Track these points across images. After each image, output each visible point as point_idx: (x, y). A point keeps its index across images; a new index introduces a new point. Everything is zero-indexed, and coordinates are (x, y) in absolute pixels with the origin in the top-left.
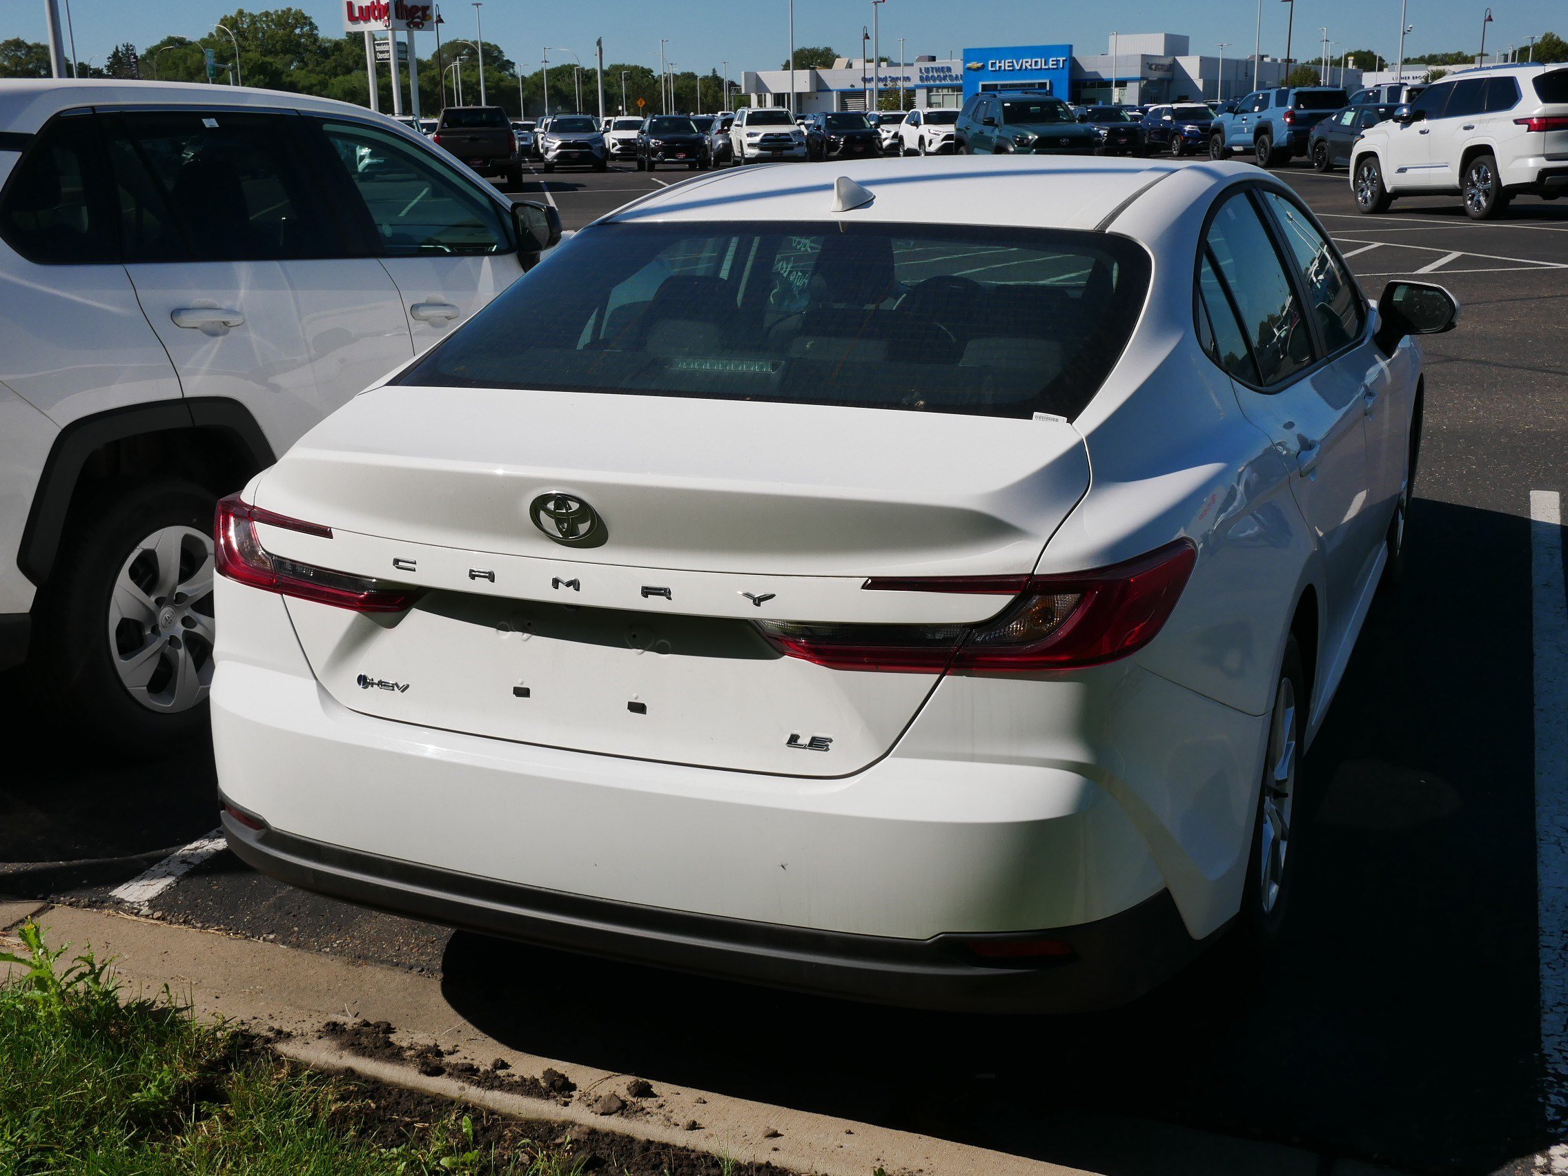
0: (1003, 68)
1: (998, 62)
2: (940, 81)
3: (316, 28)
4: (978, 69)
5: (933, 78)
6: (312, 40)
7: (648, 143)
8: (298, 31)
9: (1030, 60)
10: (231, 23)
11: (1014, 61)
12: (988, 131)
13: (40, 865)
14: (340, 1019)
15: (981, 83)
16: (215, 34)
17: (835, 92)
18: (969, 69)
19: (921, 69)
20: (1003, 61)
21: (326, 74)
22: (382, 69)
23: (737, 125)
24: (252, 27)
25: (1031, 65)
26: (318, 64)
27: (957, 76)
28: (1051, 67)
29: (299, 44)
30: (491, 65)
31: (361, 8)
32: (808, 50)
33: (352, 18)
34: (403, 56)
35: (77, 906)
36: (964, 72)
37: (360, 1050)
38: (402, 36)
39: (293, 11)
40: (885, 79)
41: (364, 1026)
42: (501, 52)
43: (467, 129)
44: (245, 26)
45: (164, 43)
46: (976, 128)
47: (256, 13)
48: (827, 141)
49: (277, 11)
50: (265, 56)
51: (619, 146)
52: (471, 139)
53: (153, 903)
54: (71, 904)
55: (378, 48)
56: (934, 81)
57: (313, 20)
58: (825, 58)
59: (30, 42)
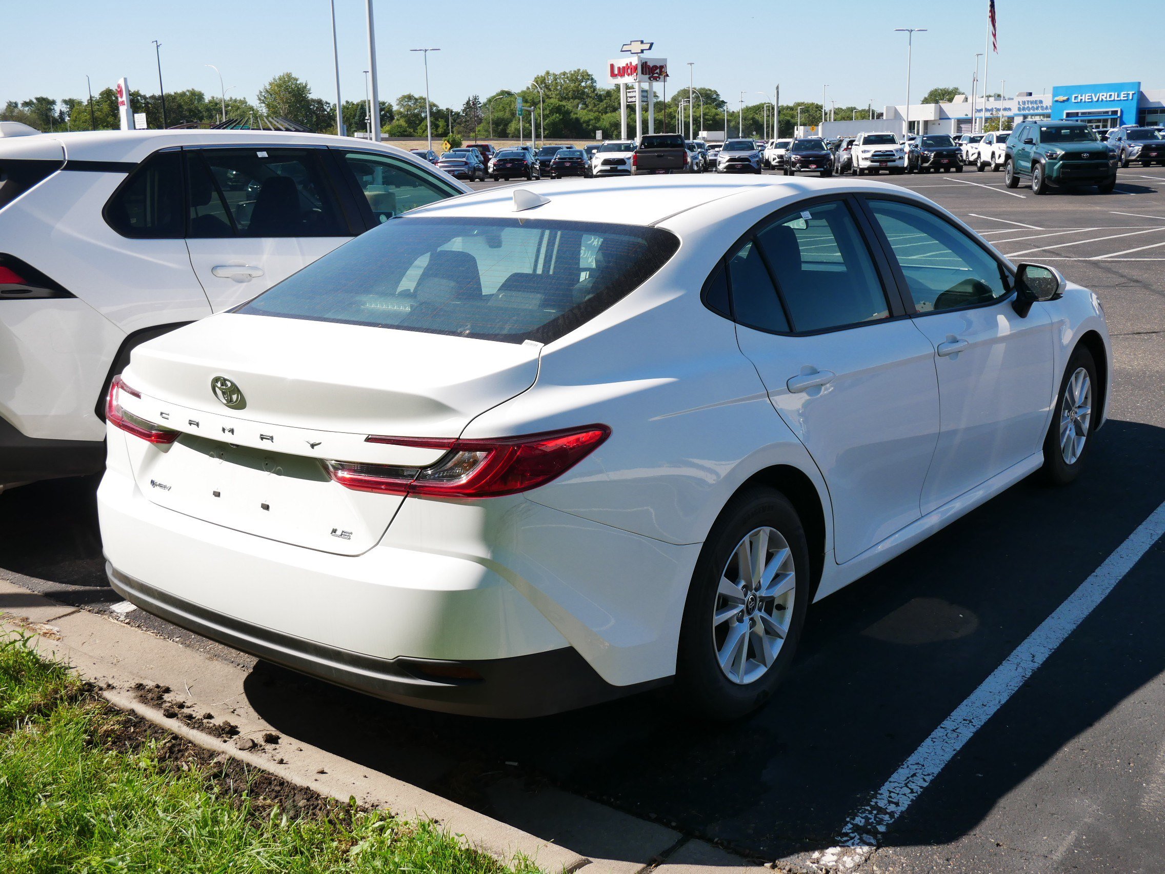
0: (1083, 100)
1: (1079, 96)
2: (1034, 110)
3: (595, 82)
4: (1064, 101)
5: (1029, 109)
6: (592, 90)
7: (790, 158)
8: (583, 84)
9: (1105, 94)
10: (541, 81)
11: (1093, 95)
12: (1028, 148)
13: (87, 588)
14: (144, 682)
15: (1065, 112)
16: (530, 87)
17: (953, 120)
18: (1057, 101)
19: (1019, 102)
20: (1084, 95)
21: (600, 112)
22: (631, 108)
23: (856, 145)
24: (554, 83)
25: (1106, 98)
26: (595, 106)
27: (1047, 106)
28: (1122, 99)
29: (583, 93)
30: (711, 104)
31: (619, 68)
32: (941, 90)
33: (613, 75)
34: (645, 99)
35: (93, 612)
36: (1053, 104)
37: (143, 700)
38: (646, 86)
39: (581, 71)
40: (992, 110)
41: (156, 687)
42: (718, 95)
43: (659, 149)
44: (550, 82)
45: (498, 95)
46: (1021, 146)
47: (557, 73)
48: (922, 156)
49: (571, 71)
50: (561, 101)
51: (778, 160)
52: (658, 156)
53: (128, 615)
54: (89, 611)
55: (629, 95)
56: (1029, 110)
57: (593, 77)
58: (947, 95)
59: (417, 97)
